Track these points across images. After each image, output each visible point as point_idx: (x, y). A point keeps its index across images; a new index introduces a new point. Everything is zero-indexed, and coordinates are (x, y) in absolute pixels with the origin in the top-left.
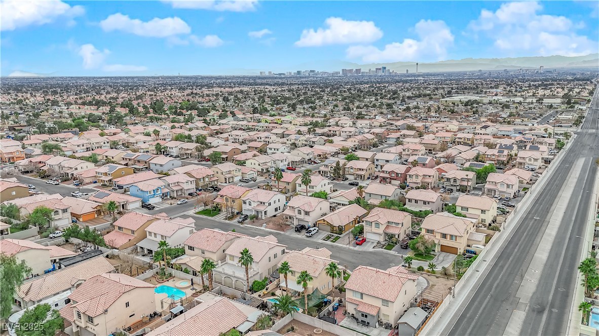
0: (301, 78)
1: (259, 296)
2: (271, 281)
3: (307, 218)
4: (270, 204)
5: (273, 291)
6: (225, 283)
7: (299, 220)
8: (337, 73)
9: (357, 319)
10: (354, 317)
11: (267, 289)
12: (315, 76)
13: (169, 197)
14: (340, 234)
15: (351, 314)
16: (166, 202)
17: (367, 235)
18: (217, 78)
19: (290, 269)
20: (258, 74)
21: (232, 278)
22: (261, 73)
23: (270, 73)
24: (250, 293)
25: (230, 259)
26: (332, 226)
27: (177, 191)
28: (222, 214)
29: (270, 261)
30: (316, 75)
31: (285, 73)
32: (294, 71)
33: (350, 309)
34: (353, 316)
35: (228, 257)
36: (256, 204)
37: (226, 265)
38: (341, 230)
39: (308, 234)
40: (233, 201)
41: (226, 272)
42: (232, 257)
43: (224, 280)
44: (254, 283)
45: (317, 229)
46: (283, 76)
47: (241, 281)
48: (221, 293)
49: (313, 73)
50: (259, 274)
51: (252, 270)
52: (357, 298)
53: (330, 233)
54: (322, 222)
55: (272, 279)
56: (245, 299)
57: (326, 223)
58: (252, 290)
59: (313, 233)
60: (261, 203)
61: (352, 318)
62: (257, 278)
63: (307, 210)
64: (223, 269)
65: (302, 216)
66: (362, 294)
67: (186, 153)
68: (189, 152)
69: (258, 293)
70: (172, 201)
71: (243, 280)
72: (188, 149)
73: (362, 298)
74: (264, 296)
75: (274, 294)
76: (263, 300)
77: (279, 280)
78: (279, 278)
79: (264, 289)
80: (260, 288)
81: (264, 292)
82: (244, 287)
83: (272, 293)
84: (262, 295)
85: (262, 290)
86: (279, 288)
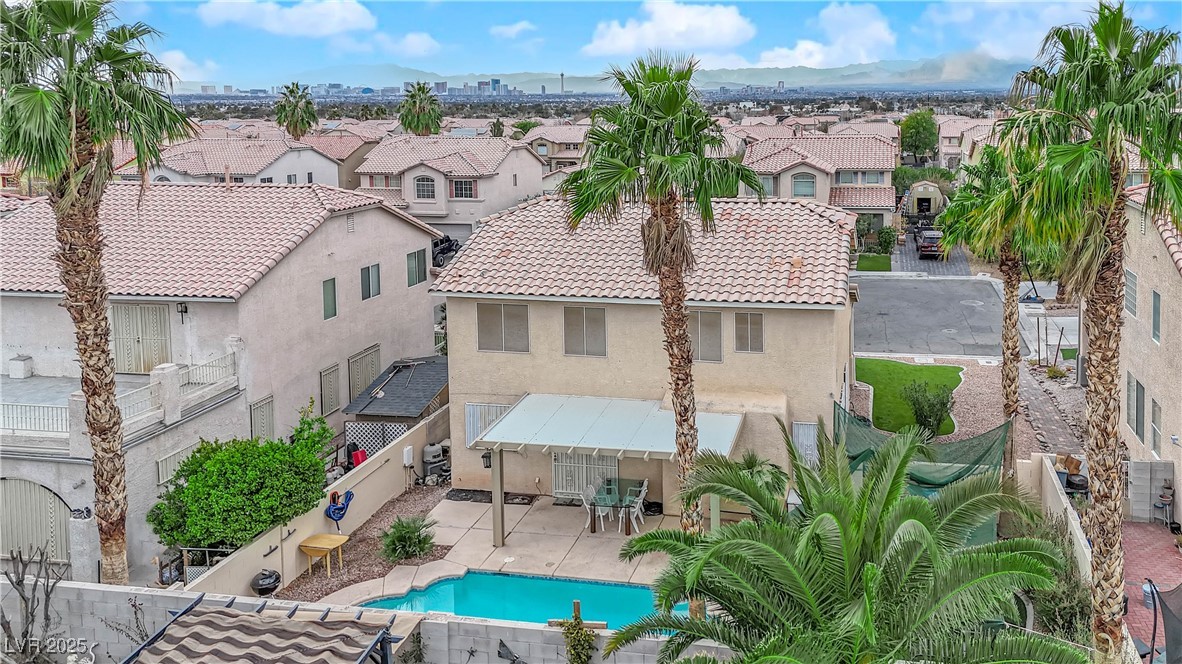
1: (264, 588)
3: (463, 211)
11: (336, 512)
29: (331, 311)
46: (261, 94)
47: (44, 475)
50: (241, 406)
63: (462, 170)
65: (440, 204)
69: (247, 560)
74: (315, 583)
75: (423, 541)
76: (368, 629)
77: (431, 427)
78: (422, 416)
79: (308, 505)
80: (271, 502)
81: (313, 538)
82: (74, 538)
83: (402, 539)
84: (288, 566)
85: (291, 525)
86: (444, 492)
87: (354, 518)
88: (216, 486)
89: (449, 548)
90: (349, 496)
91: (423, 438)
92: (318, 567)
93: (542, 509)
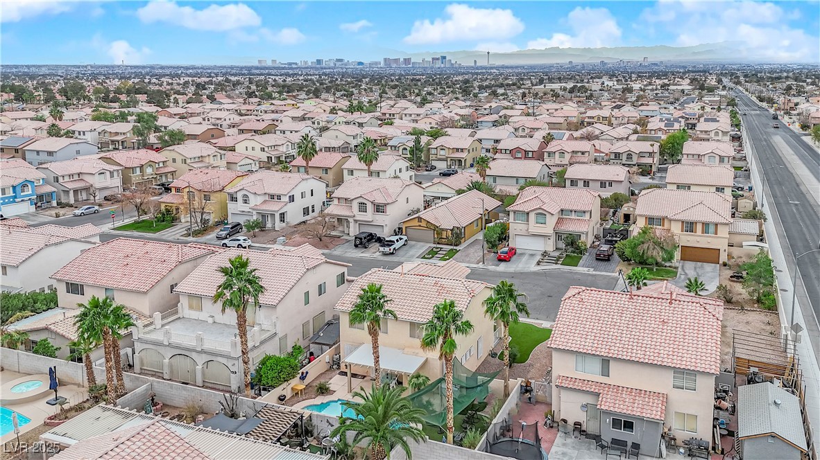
0: (322, 68)
1: (282, 399)
2: (312, 354)
3: (379, 219)
4: (292, 199)
5: (323, 381)
6: (172, 372)
7: (361, 224)
8: (376, 63)
9: (597, 438)
10: (582, 432)
11: (303, 378)
12: (343, 66)
13: (54, 203)
14: (456, 245)
15: (571, 422)
16: (47, 213)
17: (517, 242)
18: (187, 68)
19: (387, 307)
20: (256, 64)
21: (194, 355)
22: (260, 61)
23: (274, 61)
24: (252, 393)
25: (191, 307)
26: (437, 230)
27: (76, 192)
28: (179, 227)
29: (307, 302)
30: (346, 65)
31: (298, 62)
32: (311, 60)
33: (570, 408)
34: (578, 427)
35: (184, 301)
36: (260, 200)
37: (178, 324)
38: (457, 236)
39: (387, 249)
40: (207, 198)
41: (175, 340)
42: (196, 298)
43: (171, 366)
44: (263, 363)
45: (405, 238)
46: (294, 66)
47: (224, 360)
48: (153, 405)
49: (340, 63)
50: (277, 339)
51: (256, 328)
52: (591, 373)
53: (435, 246)
54: (416, 223)
55: (313, 348)
56: (233, 415)
57: (423, 224)
58: (259, 384)
59: (397, 245)
60: (272, 197)
61: (577, 433)
62: (272, 349)
63: (380, 200)
64: (167, 333)
65: (369, 215)
66: (606, 362)
67: (112, 141)
68: (119, 138)
69: (277, 392)
70: (62, 211)
71: (228, 357)
72: (117, 134)
73: (606, 373)
74: (296, 399)
75: (327, 389)
76: (299, 414)
77: (336, 348)
78: (334, 344)
79: (294, 377)
80: (284, 376)
81: (296, 385)
82: (232, 379)
83: (320, 388)
84: (289, 395)
85: (289, 382)
86: (338, 372)
87: (308, 380)
88: (269, 370)
89: (335, 391)
90: (307, 373)
91: (333, 352)
92: (297, 394)
93: (367, 381)
